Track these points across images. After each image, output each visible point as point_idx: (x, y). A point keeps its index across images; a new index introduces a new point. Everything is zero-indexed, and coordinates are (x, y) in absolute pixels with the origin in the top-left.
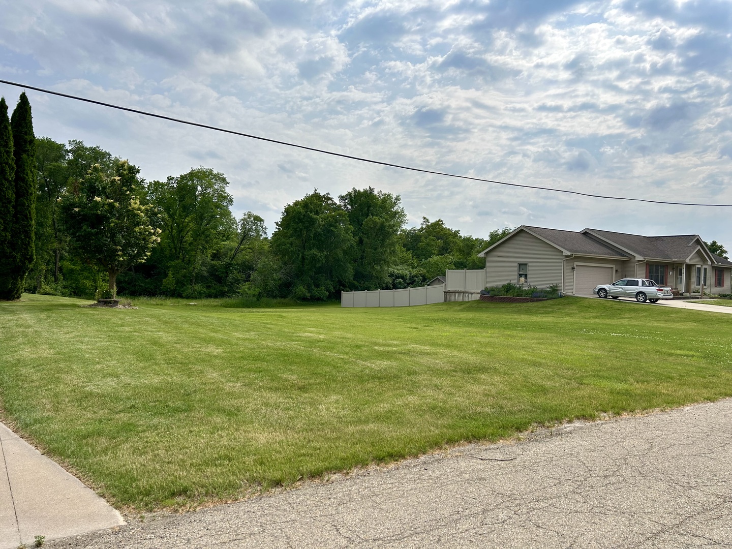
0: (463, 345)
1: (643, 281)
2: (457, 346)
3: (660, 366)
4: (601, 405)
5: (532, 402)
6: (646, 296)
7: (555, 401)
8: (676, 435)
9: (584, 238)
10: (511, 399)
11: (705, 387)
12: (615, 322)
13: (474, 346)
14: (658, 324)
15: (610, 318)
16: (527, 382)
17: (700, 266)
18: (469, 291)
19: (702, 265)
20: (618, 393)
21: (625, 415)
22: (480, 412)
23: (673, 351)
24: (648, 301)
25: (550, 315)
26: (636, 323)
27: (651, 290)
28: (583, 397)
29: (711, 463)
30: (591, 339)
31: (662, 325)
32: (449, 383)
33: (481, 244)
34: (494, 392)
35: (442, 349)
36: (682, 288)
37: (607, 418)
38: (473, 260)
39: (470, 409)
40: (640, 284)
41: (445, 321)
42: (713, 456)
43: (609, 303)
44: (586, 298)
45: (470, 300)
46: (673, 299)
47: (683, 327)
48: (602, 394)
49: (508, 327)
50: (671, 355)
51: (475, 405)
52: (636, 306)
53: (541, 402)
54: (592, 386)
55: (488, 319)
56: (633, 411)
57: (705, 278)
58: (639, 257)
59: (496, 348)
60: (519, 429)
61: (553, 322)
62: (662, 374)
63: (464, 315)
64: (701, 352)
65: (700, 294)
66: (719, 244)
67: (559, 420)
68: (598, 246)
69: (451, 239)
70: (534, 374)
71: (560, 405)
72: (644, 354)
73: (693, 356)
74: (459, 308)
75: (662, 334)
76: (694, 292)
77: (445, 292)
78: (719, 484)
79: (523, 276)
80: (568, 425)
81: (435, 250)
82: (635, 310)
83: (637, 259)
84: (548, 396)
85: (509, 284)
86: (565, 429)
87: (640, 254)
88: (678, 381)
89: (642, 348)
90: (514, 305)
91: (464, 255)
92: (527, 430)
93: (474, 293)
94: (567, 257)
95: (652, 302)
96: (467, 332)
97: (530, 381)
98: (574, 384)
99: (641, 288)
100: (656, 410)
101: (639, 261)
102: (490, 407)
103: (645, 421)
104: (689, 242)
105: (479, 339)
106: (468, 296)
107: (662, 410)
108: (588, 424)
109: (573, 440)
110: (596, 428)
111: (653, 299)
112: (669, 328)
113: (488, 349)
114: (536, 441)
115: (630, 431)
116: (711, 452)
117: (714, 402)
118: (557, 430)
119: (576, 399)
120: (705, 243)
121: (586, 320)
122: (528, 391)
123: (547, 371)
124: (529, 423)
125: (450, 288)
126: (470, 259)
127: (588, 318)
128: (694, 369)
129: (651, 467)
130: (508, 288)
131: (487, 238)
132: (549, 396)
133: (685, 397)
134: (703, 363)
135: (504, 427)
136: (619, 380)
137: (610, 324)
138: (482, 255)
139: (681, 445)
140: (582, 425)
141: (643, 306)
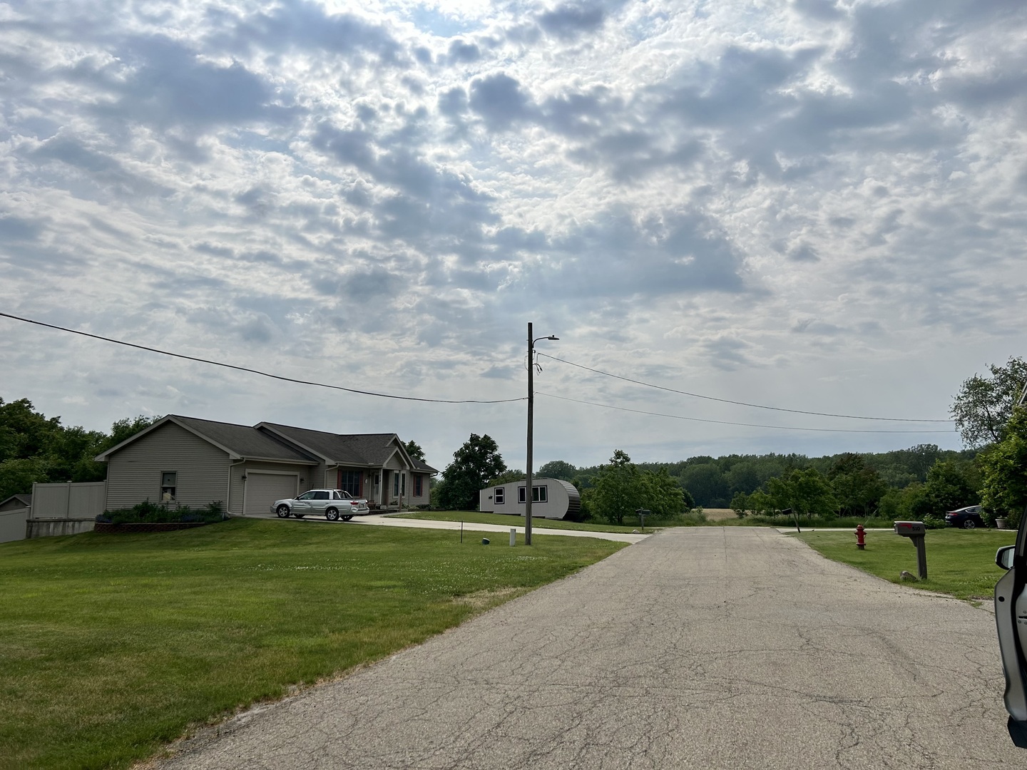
0: (65, 612)
1: (334, 492)
2: (53, 615)
3: (359, 605)
4: (288, 674)
5: (187, 689)
6: (338, 512)
7: (222, 680)
8: (383, 697)
9: (259, 435)
10: (152, 691)
11: (412, 626)
12: (300, 549)
13: (85, 611)
14: (353, 549)
15: (293, 545)
16: (178, 658)
17: (398, 472)
18: (76, 518)
19: (400, 471)
20: (311, 652)
21: (321, 683)
22: (98, 725)
23: (373, 583)
24: (340, 519)
25: (209, 547)
26: (326, 549)
27: (343, 504)
28: (263, 666)
29: (426, 726)
30: (270, 577)
31: (357, 549)
32: (37, 682)
33: (97, 440)
34: (121, 684)
35: (24, 624)
36: (379, 500)
37: (297, 692)
38: (84, 465)
39: (78, 723)
40: (331, 496)
41: (27, 572)
42: (427, 716)
43: (291, 524)
44: (261, 519)
45: (76, 532)
46: (369, 514)
47: (381, 550)
48: (289, 657)
49: (143, 572)
50: (370, 588)
51: (88, 714)
52: (326, 527)
53: (201, 686)
54: (275, 648)
55: (108, 561)
56: (330, 674)
57: (403, 486)
58: (329, 462)
59: (125, 608)
60: (166, 739)
61: (213, 558)
62: (362, 616)
63: (64, 559)
64: (403, 580)
65: (398, 506)
66: (417, 444)
67: (229, 709)
68: (278, 446)
69: (44, 431)
70: (188, 643)
71: (230, 686)
72: (339, 591)
73: (394, 586)
74: (55, 548)
75: (359, 561)
76: (392, 504)
77: (28, 521)
78: (437, 753)
79: (169, 490)
80: (243, 715)
81: (13, 449)
82: (324, 532)
83: (327, 463)
84: (212, 674)
85: (145, 504)
86: (238, 722)
87: (332, 458)
88: (380, 623)
89: (336, 583)
90: (152, 536)
91: (67, 458)
92: (179, 738)
93: (85, 520)
94: (235, 461)
95: (345, 520)
96: (71, 587)
97: (183, 655)
98: (249, 649)
99: (332, 502)
100: (358, 668)
101: (330, 466)
102: (114, 712)
103: (346, 686)
104: (387, 443)
105: (95, 597)
106: (73, 526)
107: (365, 667)
108: (271, 707)
109: (251, 738)
110: (282, 711)
111: (347, 516)
112: (365, 553)
113: (110, 613)
114: (194, 751)
115: (329, 705)
116: (424, 711)
117: (421, 644)
118: (228, 727)
119: (254, 671)
120: (404, 444)
121: (261, 551)
122: (179, 673)
123: (208, 635)
124: (182, 724)
125: (39, 514)
126: (78, 465)
127: (264, 548)
128: (397, 604)
129: (358, 751)
130: (145, 509)
131: (109, 433)
132: (214, 674)
133: (391, 643)
134: (406, 594)
135: (140, 742)
136: (310, 633)
137: (293, 554)
138: (101, 458)
139: (390, 709)
140: (262, 711)
141: (335, 526)
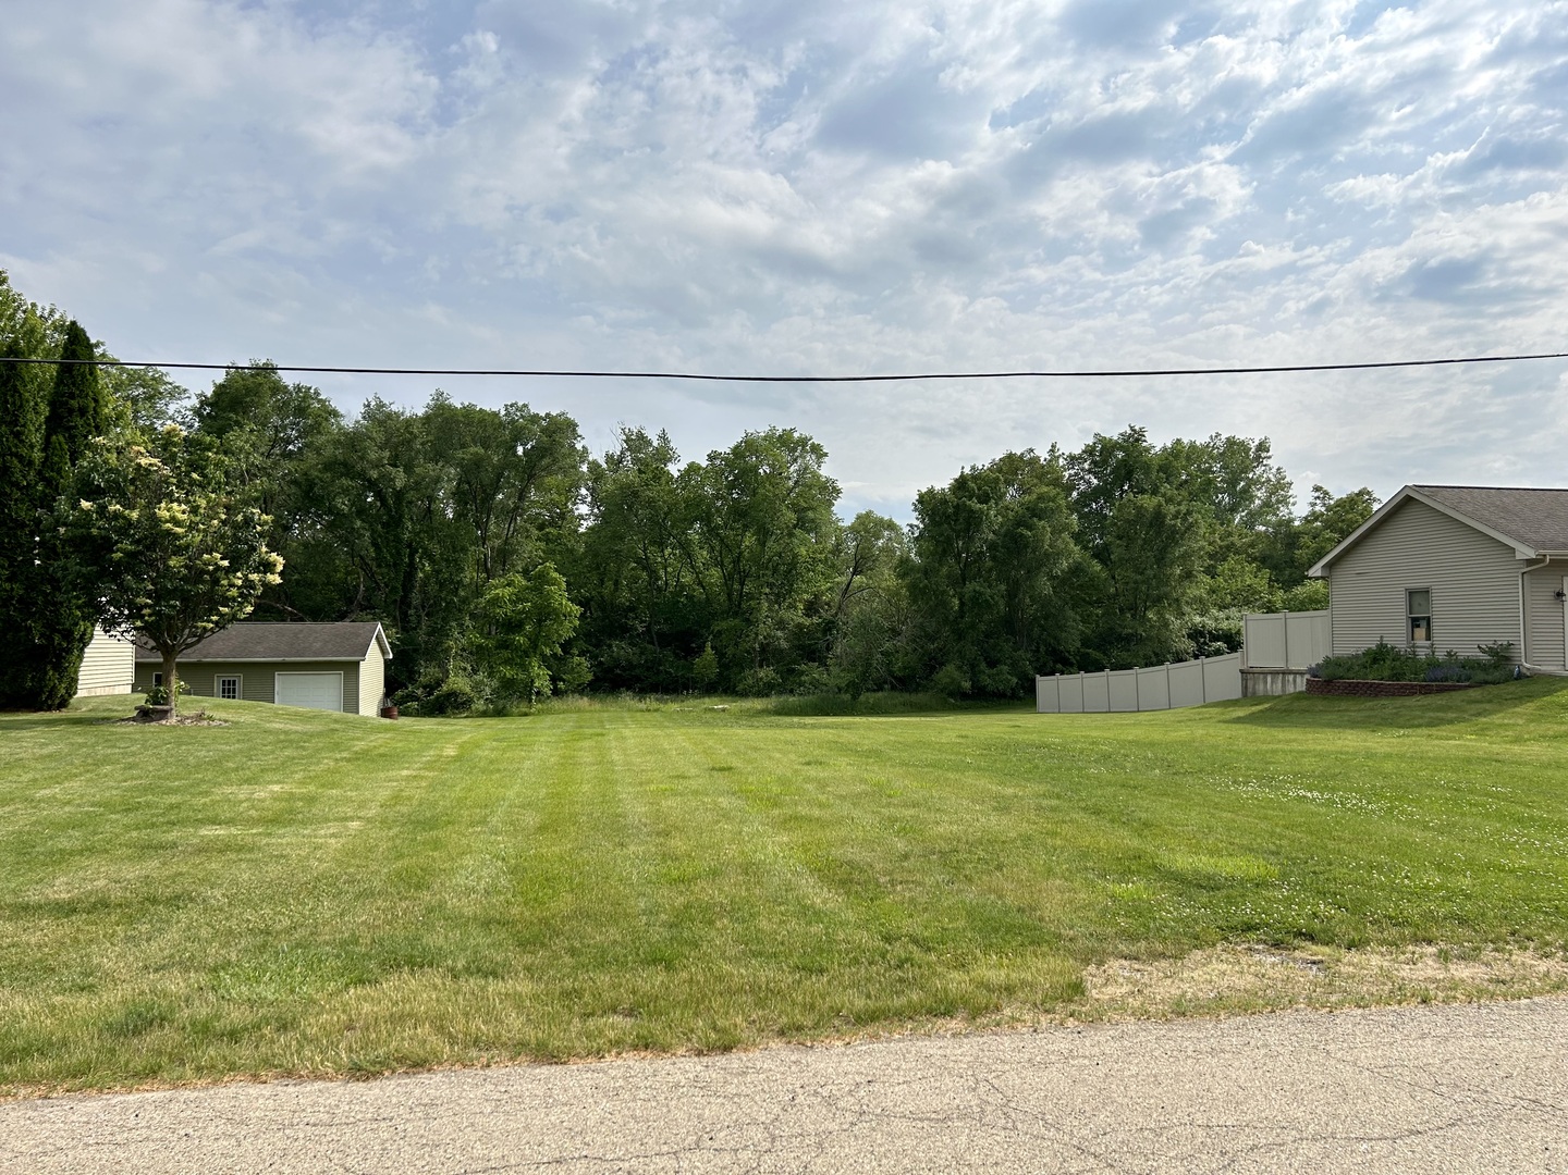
18: (1288, 668)
45: (1291, 692)
77: (1242, 672)
79: (1423, 623)
85: (1382, 646)
93: (1300, 673)
94: (1530, 562)
106: (1295, 681)
125: (1254, 661)
138: (1316, 570)
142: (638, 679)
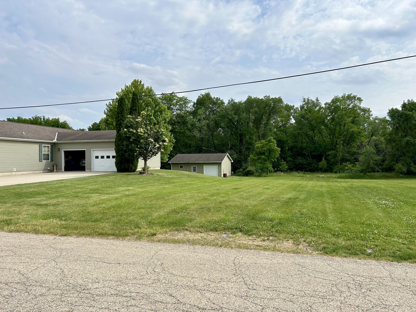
142: (305, 168)
